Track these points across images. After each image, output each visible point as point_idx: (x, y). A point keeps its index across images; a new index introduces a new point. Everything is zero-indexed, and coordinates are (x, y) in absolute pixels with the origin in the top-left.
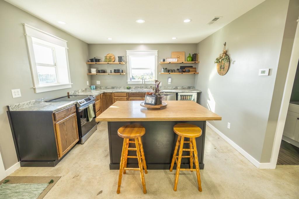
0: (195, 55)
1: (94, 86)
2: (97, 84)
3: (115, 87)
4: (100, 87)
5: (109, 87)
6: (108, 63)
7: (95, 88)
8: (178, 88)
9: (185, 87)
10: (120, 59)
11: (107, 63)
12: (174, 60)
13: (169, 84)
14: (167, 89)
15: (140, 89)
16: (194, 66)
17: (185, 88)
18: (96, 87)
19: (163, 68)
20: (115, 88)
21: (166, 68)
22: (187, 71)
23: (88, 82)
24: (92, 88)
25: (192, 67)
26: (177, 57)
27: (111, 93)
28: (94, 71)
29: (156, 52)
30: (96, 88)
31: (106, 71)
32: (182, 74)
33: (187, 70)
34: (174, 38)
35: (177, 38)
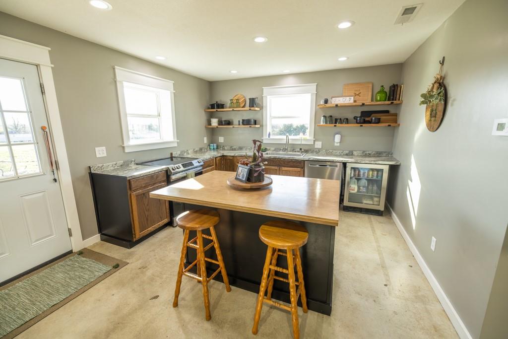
0: (393, 88)
1: (215, 145)
2: (220, 141)
3: (244, 147)
4: (223, 146)
5: (235, 147)
6: (233, 110)
7: (215, 147)
8: (355, 153)
9: (370, 152)
10: (253, 102)
11: (231, 109)
12: (348, 100)
13: (336, 144)
14: (331, 154)
15: (284, 153)
16: (392, 111)
17: (370, 154)
18: (217, 146)
19: (324, 116)
20: (244, 149)
21: (331, 116)
22: (373, 121)
23: (205, 139)
24: (212, 148)
25: (387, 112)
26: (355, 94)
27: (233, 156)
28: (214, 122)
29: (313, 87)
30: (217, 148)
31: (233, 122)
32: (361, 126)
33: (373, 118)
34: (343, 59)
35: (348, 58)
